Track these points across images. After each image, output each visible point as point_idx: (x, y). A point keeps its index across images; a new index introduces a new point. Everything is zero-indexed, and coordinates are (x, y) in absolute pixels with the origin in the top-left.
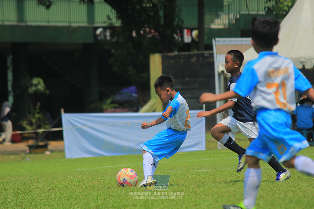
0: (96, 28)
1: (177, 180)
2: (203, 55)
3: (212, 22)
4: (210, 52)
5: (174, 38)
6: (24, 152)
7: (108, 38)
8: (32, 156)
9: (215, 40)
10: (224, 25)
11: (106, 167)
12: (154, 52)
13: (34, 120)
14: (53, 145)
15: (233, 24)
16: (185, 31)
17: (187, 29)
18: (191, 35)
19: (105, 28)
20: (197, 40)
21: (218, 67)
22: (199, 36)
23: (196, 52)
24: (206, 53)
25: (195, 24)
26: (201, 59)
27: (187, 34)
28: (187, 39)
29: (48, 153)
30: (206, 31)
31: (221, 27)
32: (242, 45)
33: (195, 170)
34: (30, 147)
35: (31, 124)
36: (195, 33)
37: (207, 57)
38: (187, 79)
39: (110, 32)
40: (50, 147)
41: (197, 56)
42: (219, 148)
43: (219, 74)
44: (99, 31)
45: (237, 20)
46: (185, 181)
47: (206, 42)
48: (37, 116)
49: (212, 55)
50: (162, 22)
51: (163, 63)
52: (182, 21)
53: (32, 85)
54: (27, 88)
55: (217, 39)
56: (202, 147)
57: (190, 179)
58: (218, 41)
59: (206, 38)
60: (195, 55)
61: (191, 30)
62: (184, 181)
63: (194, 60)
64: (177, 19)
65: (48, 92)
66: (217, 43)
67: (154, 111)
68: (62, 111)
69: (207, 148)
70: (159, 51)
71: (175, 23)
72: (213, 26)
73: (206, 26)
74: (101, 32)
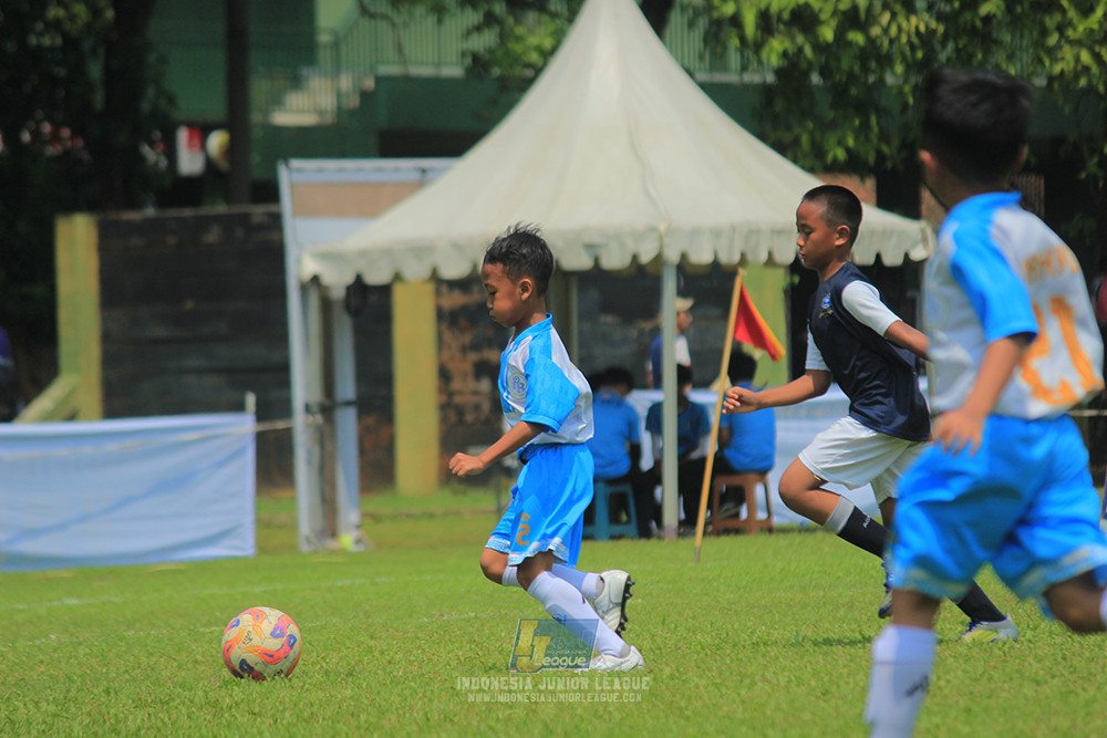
1: (152, 663)
2: (244, 219)
3: (277, 101)
4: (272, 208)
5: (141, 159)
9: (287, 165)
10: (321, 113)
12: (71, 208)
15: (352, 113)
16: (183, 136)
17: (191, 125)
18: (203, 146)
20: (224, 165)
21: (299, 261)
22: (232, 150)
23: (221, 208)
24: (258, 212)
25: (217, 108)
26: (239, 233)
27: (191, 145)
28: (190, 162)
30: (257, 134)
31: (308, 120)
32: (382, 185)
33: (217, 626)
36: (217, 141)
37: (260, 228)
38: (189, 305)
41: (226, 222)
42: (305, 548)
43: (304, 288)
45: (365, 96)
46: (179, 667)
47: (257, 173)
49: (276, 221)
50: (98, 99)
51: (103, 248)
52: (171, 100)
55: (296, 163)
56: (243, 545)
57: (199, 657)
58: (300, 170)
59: (255, 158)
60: (217, 219)
61: (202, 131)
62: (175, 664)
63: (213, 236)
64: (151, 92)
66: (297, 177)
67: (72, 417)
69: (263, 548)
70: (89, 206)
71: (146, 106)
72: (282, 118)
73: (256, 117)
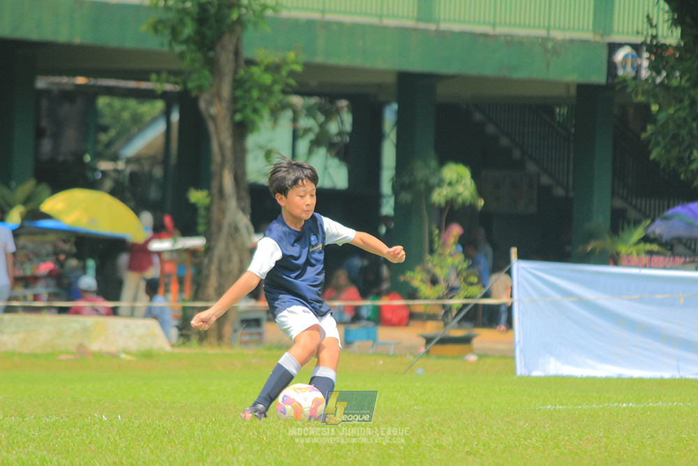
0: (613, 47)
6: (412, 350)
7: (645, 73)
8: (432, 362)
11: (616, 404)
13: (440, 273)
14: (485, 338)
19: (636, 47)
29: (472, 358)
34: (429, 340)
35: (434, 281)
39: (649, 59)
40: (476, 343)
44: (620, 55)
48: (450, 260)
53: (440, 183)
54: (430, 189)
65: (481, 203)
68: (514, 251)
74: (626, 57)
